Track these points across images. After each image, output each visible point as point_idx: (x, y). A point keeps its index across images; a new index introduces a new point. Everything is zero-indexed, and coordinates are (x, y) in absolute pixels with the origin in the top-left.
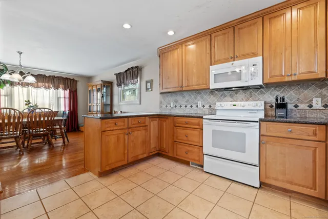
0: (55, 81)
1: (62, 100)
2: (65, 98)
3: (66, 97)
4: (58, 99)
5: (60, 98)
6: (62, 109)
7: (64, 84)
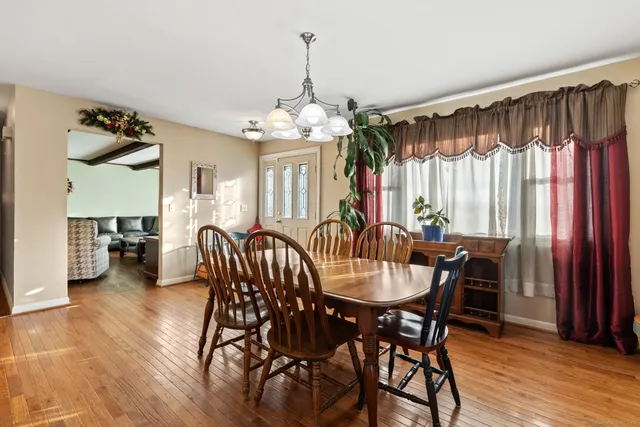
0: (512, 116)
1: (542, 196)
2: (554, 180)
3: (560, 175)
4: (527, 186)
5: (533, 181)
6: (542, 230)
7: (553, 120)
